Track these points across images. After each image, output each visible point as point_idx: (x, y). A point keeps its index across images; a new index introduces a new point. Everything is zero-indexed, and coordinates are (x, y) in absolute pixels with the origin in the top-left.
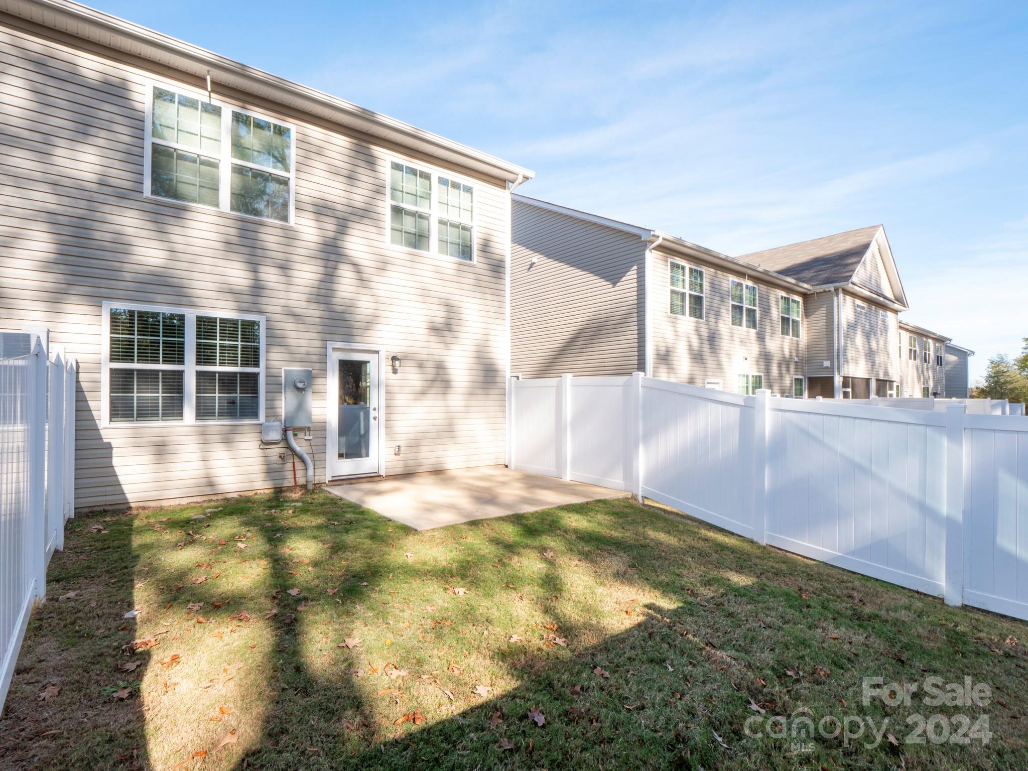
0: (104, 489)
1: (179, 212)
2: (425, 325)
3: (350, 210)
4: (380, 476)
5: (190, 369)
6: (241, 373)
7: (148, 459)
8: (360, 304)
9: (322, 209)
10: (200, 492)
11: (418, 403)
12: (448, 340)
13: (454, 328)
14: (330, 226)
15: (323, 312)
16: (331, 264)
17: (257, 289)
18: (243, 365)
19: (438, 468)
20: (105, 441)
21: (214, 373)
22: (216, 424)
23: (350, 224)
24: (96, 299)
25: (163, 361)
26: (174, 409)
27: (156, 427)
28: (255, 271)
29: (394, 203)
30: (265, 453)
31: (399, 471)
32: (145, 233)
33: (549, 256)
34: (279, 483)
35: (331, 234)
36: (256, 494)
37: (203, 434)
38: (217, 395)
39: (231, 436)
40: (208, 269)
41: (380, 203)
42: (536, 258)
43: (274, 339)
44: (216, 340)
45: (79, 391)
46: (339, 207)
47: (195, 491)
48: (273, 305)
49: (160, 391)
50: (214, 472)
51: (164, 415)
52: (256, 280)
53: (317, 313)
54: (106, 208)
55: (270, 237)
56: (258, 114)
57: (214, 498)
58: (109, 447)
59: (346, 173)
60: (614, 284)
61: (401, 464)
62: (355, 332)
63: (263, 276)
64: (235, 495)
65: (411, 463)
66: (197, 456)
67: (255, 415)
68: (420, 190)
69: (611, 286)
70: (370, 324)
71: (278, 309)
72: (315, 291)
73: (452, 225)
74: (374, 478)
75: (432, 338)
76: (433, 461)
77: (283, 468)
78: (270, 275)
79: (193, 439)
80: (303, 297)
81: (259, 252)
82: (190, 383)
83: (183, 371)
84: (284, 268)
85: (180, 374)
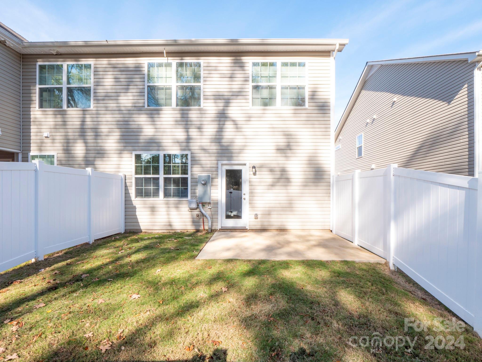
0: (133, 223)
1: (158, 111)
2: (274, 148)
3: (231, 94)
4: (247, 229)
5: (162, 176)
6: (181, 178)
7: (149, 213)
8: (236, 141)
9: (218, 97)
10: (166, 228)
11: (270, 191)
12: (289, 155)
13: (293, 147)
14: (221, 104)
15: (217, 147)
16: (222, 123)
17: (188, 139)
18: (182, 174)
19: (282, 227)
20: (134, 205)
21: (171, 178)
22: (173, 200)
23: (231, 101)
24: (131, 151)
25: (144, 174)
26: (156, 193)
27: (151, 200)
28: (188, 132)
29: (254, 84)
30: (192, 213)
31: (258, 227)
32: (147, 123)
33: (403, 94)
34: (198, 228)
35: (221, 108)
36: (187, 231)
37: (167, 204)
38: (172, 187)
39: (178, 205)
40: (169, 134)
41: (247, 86)
42: (396, 98)
43: (195, 161)
44: (171, 164)
45: (126, 186)
46: (226, 94)
47: (165, 228)
48: (195, 146)
49: (152, 186)
50: (172, 220)
51: (153, 196)
52: (188, 136)
53: (215, 148)
54: (135, 116)
55: (194, 115)
56: (188, 60)
57: (171, 231)
58: (135, 208)
59: (229, 75)
60: (449, 103)
61: (260, 223)
62: (234, 155)
63: (190, 134)
64: (179, 231)
65: (266, 224)
66: (165, 213)
67: (186, 196)
68: (271, 74)
69: (447, 104)
70: (242, 150)
71: (197, 148)
72: (214, 137)
73: (291, 88)
74: (243, 230)
75: (279, 155)
76: (279, 224)
77: (199, 221)
78: (194, 132)
79: (164, 206)
80: (208, 141)
81: (189, 123)
82: (161, 182)
83: (159, 178)
84: (200, 128)
85: (158, 178)
